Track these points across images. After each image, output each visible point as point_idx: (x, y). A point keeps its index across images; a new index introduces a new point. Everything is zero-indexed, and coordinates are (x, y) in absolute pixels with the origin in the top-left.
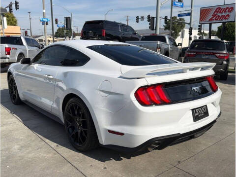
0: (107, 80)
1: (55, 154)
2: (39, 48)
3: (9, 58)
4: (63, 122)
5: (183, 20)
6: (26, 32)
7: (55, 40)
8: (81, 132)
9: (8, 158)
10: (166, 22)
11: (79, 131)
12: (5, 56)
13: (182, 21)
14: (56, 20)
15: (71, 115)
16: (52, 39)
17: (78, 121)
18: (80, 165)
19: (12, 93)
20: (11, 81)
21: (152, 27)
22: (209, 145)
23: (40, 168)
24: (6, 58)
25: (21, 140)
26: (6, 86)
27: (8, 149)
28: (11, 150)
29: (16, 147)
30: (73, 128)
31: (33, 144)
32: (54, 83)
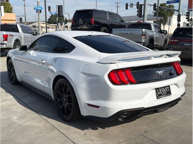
0: (87, 64)
1: (46, 123)
2: (34, 35)
3: (6, 44)
4: (53, 98)
5: (173, 6)
6: (21, 19)
7: (48, 26)
8: (67, 106)
9: (9, 125)
10: (155, 9)
11: (66, 106)
12: (3, 42)
13: (171, 8)
14: (49, 8)
15: (60, 93)
16: (44, 25)
17: (65, 98)
18: (65, 131)
19: (10, 75)
20: (10, 65)
21: (140, 14)
22: (174, 121)
23: (34, 132)
24: (3, 44)
25: (19, 112)
26: (5, 69)
27: (9, 119)
28: (11, 119)
29: (15, 117)
30: (61, 103)
31: (28, 116)
32: (46, 67)
